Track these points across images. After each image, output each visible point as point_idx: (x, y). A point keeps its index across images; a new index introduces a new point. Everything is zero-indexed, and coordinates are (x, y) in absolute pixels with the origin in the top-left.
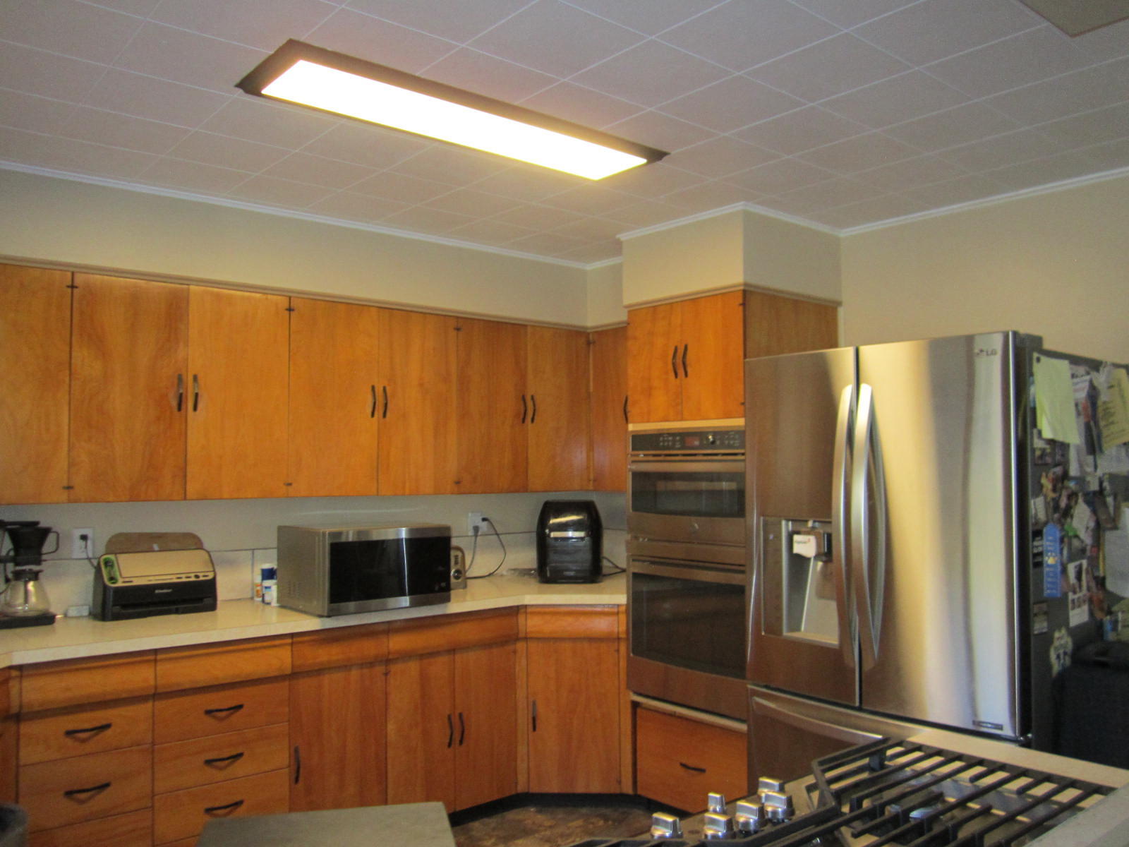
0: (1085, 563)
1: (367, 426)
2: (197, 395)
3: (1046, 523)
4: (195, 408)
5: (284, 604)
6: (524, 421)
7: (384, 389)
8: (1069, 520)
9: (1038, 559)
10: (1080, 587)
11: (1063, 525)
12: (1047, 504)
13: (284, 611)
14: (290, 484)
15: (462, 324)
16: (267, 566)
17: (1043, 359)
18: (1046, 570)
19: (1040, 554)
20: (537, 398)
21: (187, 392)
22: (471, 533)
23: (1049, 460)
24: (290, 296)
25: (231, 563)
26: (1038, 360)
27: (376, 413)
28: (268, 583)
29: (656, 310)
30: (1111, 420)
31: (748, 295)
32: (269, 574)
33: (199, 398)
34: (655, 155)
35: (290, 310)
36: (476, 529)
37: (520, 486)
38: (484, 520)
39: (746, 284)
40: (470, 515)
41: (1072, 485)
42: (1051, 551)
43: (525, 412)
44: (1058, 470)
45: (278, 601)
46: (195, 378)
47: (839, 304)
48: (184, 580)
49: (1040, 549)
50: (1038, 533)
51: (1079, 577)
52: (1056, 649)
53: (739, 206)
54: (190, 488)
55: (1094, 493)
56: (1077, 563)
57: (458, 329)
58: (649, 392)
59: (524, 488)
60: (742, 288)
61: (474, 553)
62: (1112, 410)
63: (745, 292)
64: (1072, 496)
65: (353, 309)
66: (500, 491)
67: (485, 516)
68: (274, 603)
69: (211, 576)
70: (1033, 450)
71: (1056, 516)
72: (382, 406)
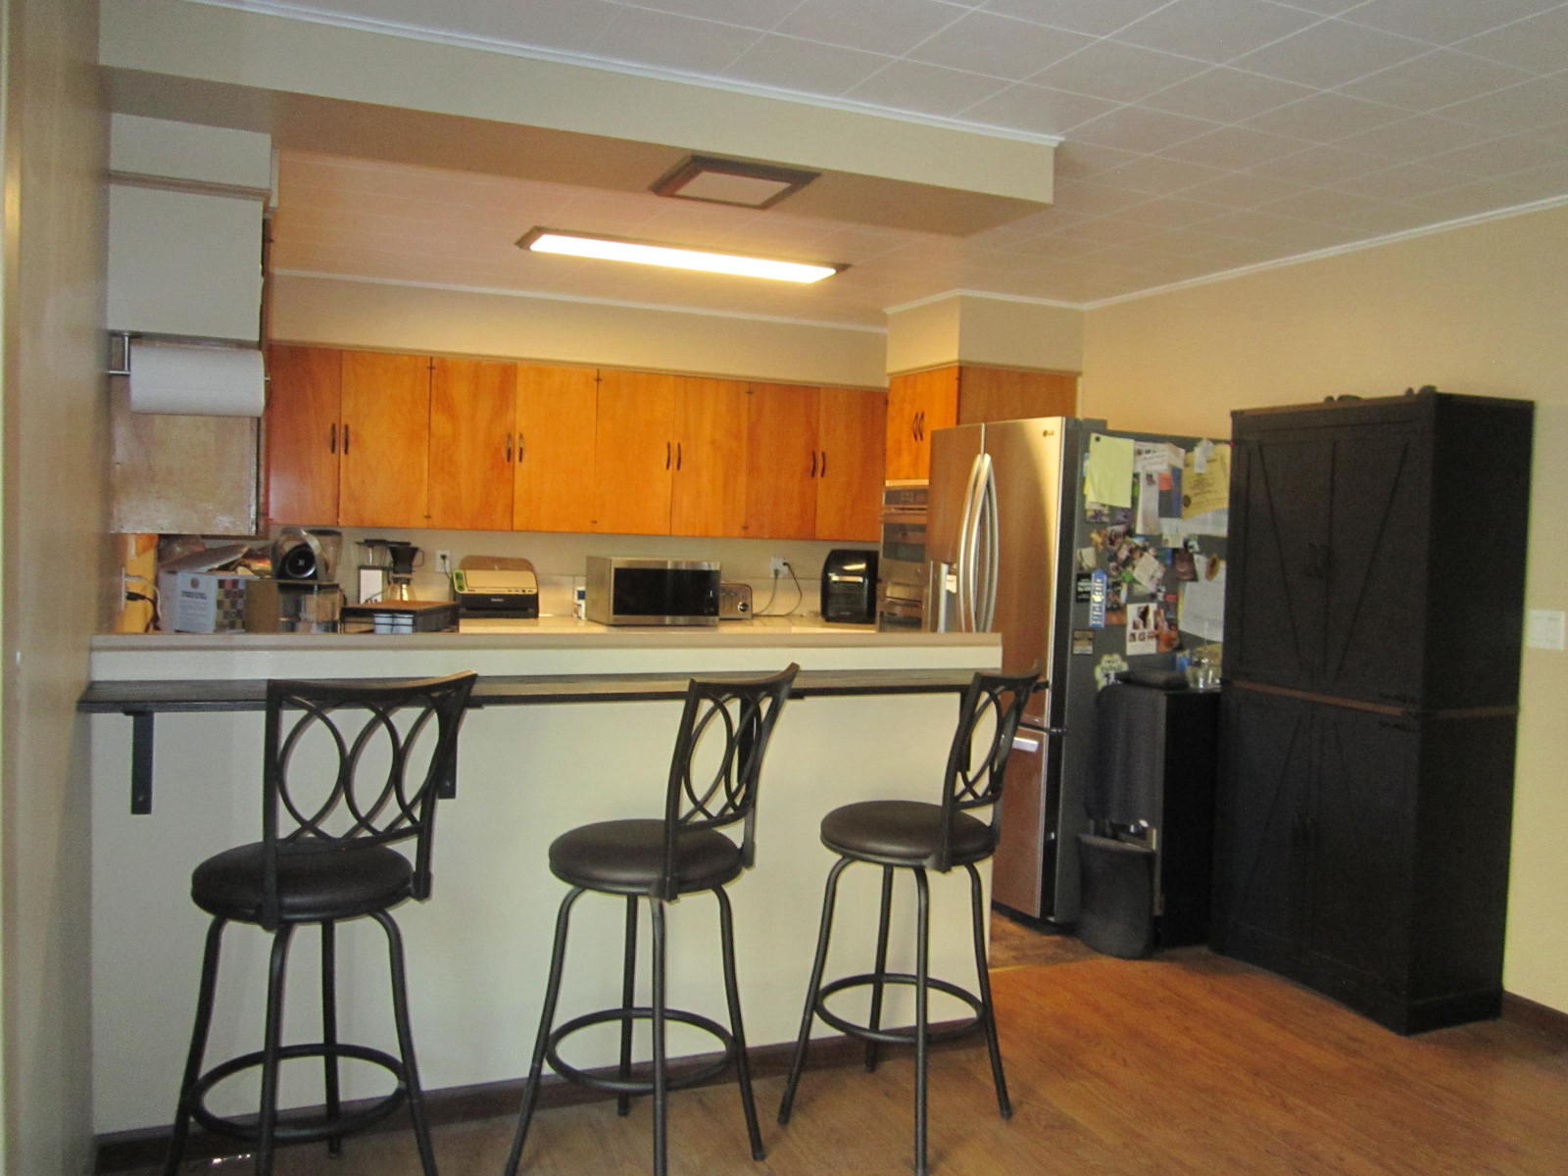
0: (1153, 607)
1: (662, 478)
2: (521, 450)
3: (1094, 569)
4: (521, 459)
5: (591, 619)
6: (813, 474)
7: (679, 445)
8: (1129, 569)
9: (1084, 596)
10: (1145, 625)
11: (1120, 573)
12: (1098, 555)
13: (589, 623)
14: (595, 522)
15: (753, 389)
16: (582, 588)
17: (1104, 438)
18: (1092, 605)
19: (1088, 593)
20: (828, 454)
21: (514, 446)
22: (773, 576)
23: (1105, 519)
24: (598, 368)
25: (556, 585)
26: (1098, 439)
27: (671, 467)
28: (582, 602)
29: (908, 378)
30: (1207, 489)
31: (963, 371)
32: (581, 595)
33: (524, 452)
34: (841, 268)
35: (598, 380)
36: (777, 572)
37: (807, 533)
38: (785, 564)
39: (959, 361)
40: (772, 558)
41: (1138, 541)
42: (1098, 591)
43: (816, 466)
44: (1120, 529)
45: (586, 615)
46: (521, 436)
47: (1079, 374)
48: (513, 593)
49: (1087, 589)
50: (1085, 576)
51: (1144, 615)
52: (1102, 669)
53: (957, 292)
54: (518, 522)
55: (1175, 551)
56: (1144, 605)
57: (750, 393)
58: (899, 452)
59: (812, 537)
60: (957, 364)
61: (774, 595)
62: (1210, 481)
63: (961, 369)
64: (1136, 552)
65: (654, 377)
66: (789, 538)
67: (786, 561)
68: (583, 617)
69: (534, 591)
70: (1085, 512)
71: (1113, 564)
72: (676, 459)
